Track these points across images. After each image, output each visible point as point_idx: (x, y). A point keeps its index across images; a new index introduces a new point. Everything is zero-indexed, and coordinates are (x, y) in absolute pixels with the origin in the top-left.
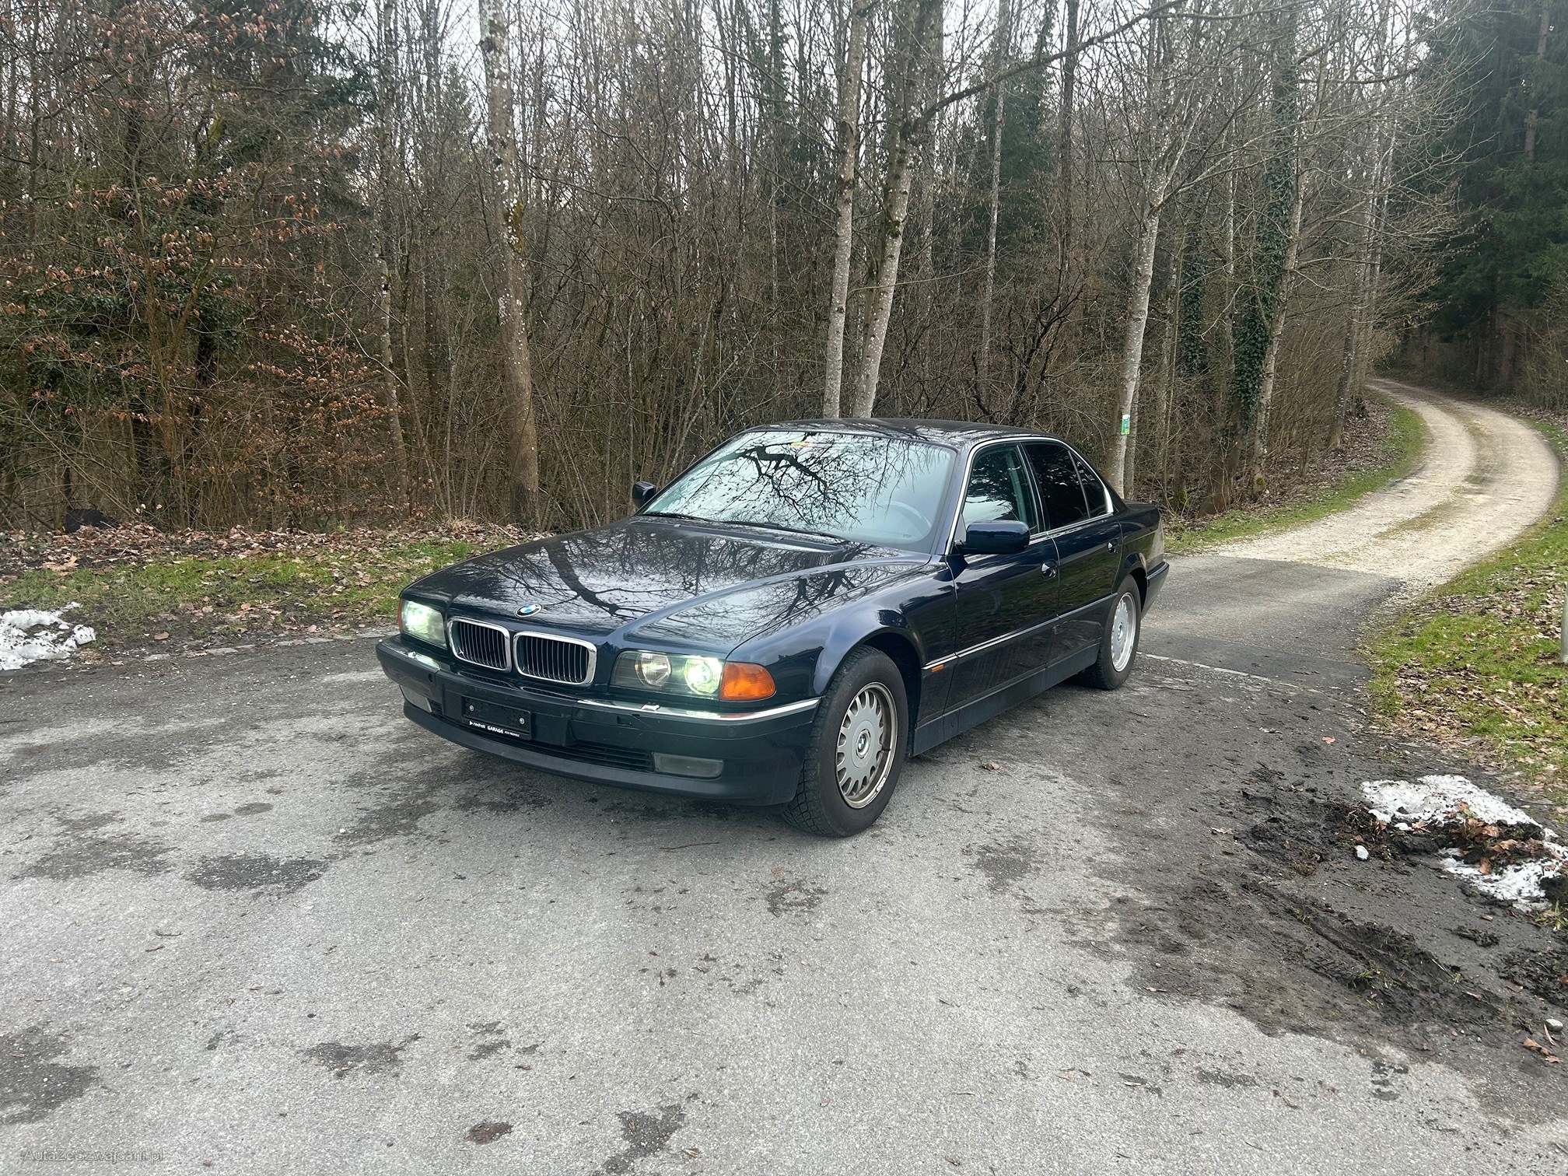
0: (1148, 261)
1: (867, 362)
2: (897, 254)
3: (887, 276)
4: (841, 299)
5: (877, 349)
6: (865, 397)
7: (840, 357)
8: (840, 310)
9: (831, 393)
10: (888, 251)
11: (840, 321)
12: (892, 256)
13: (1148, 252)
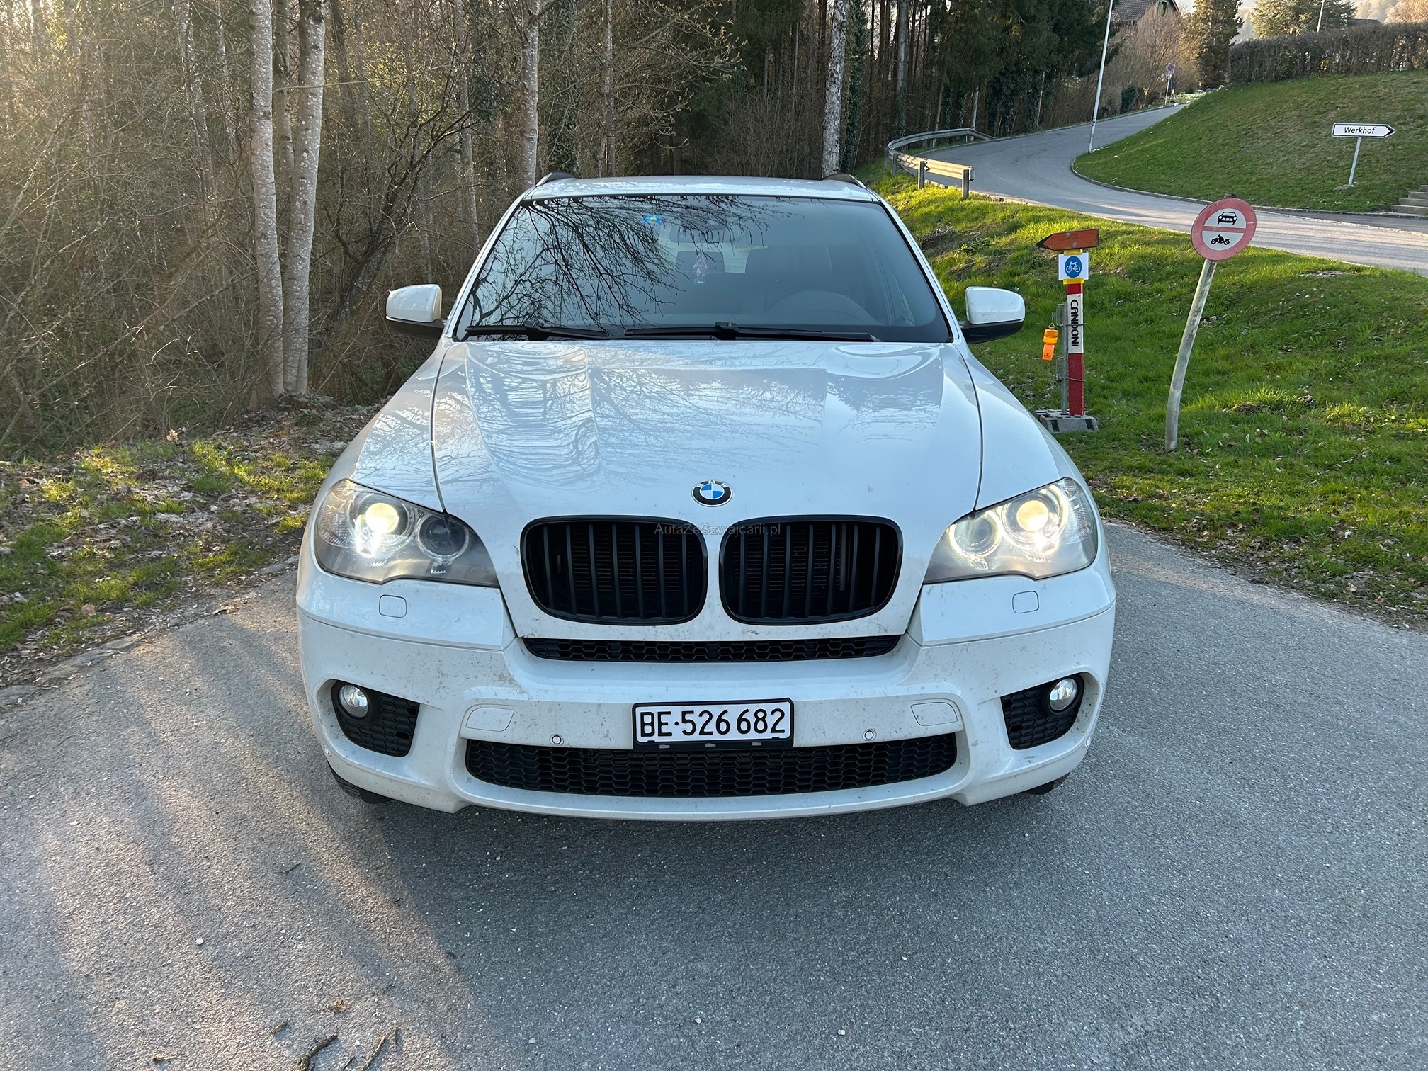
0: (533, 75)
1: (302, 184)
2: (321, 45)
3: (313, 73)
4: (266, 101)
5: (313, 168)
6: (304, 230)
7: (273, 179)
8: (266, 116)
9: (267, 226)
10: (311, 40)
11: (267, 130)
12: (317, 47)
13: (533, 66)
